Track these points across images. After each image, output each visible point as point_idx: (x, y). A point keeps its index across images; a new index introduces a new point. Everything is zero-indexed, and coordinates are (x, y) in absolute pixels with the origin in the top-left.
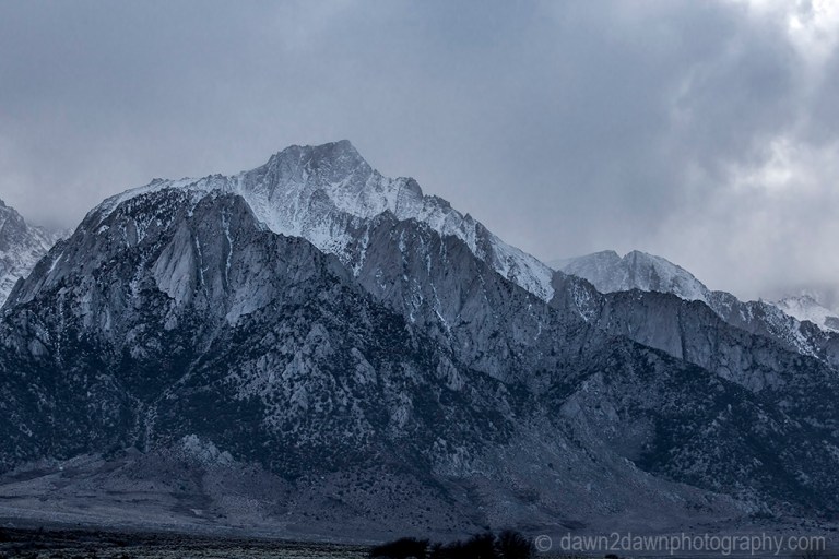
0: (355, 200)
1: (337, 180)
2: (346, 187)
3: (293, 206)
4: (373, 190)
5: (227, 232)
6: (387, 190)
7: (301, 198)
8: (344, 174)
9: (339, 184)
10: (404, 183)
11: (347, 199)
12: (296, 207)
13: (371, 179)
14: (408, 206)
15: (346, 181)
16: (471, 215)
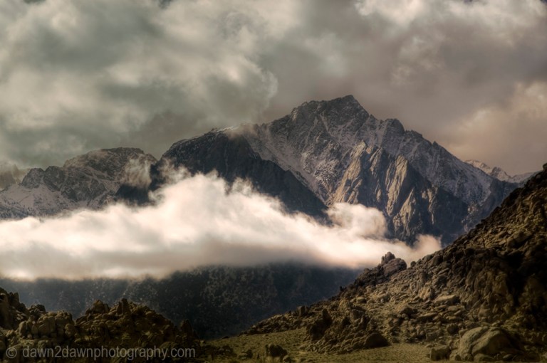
0: (354, 136)
1: (342, 123)
2: (348, 128)
3: (304, 142)
4: (368, 129)
5: (226, 160)
6: (378, 128)
7: (310, 136)
8: (348, 119)
9: (343, 126)
10: (391, 123)
11: (349, 136)
12: (306, 142)
13: (368, 121)
14: (392, 138)
15: (349, 124)
16: (437, 142)
